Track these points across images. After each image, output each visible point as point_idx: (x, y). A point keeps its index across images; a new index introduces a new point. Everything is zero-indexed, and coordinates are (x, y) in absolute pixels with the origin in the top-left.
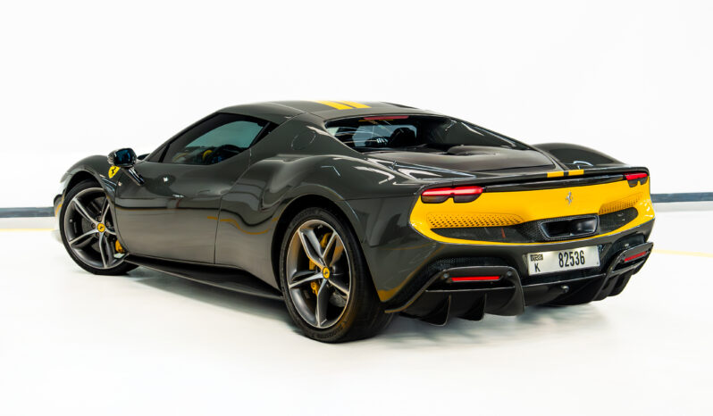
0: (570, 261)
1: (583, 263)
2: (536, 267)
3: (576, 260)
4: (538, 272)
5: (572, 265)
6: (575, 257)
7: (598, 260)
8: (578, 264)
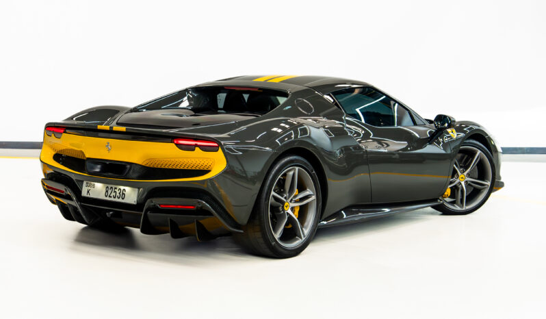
0: (113, 194)
1: (123, 199)
2: (88, 192)
3: (118, 194)
4: (88, 196)
5: (114, 197)
6: (118, 192)
7: (136, 200)
8: (119, 198)
